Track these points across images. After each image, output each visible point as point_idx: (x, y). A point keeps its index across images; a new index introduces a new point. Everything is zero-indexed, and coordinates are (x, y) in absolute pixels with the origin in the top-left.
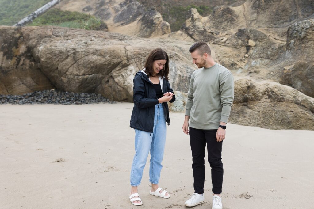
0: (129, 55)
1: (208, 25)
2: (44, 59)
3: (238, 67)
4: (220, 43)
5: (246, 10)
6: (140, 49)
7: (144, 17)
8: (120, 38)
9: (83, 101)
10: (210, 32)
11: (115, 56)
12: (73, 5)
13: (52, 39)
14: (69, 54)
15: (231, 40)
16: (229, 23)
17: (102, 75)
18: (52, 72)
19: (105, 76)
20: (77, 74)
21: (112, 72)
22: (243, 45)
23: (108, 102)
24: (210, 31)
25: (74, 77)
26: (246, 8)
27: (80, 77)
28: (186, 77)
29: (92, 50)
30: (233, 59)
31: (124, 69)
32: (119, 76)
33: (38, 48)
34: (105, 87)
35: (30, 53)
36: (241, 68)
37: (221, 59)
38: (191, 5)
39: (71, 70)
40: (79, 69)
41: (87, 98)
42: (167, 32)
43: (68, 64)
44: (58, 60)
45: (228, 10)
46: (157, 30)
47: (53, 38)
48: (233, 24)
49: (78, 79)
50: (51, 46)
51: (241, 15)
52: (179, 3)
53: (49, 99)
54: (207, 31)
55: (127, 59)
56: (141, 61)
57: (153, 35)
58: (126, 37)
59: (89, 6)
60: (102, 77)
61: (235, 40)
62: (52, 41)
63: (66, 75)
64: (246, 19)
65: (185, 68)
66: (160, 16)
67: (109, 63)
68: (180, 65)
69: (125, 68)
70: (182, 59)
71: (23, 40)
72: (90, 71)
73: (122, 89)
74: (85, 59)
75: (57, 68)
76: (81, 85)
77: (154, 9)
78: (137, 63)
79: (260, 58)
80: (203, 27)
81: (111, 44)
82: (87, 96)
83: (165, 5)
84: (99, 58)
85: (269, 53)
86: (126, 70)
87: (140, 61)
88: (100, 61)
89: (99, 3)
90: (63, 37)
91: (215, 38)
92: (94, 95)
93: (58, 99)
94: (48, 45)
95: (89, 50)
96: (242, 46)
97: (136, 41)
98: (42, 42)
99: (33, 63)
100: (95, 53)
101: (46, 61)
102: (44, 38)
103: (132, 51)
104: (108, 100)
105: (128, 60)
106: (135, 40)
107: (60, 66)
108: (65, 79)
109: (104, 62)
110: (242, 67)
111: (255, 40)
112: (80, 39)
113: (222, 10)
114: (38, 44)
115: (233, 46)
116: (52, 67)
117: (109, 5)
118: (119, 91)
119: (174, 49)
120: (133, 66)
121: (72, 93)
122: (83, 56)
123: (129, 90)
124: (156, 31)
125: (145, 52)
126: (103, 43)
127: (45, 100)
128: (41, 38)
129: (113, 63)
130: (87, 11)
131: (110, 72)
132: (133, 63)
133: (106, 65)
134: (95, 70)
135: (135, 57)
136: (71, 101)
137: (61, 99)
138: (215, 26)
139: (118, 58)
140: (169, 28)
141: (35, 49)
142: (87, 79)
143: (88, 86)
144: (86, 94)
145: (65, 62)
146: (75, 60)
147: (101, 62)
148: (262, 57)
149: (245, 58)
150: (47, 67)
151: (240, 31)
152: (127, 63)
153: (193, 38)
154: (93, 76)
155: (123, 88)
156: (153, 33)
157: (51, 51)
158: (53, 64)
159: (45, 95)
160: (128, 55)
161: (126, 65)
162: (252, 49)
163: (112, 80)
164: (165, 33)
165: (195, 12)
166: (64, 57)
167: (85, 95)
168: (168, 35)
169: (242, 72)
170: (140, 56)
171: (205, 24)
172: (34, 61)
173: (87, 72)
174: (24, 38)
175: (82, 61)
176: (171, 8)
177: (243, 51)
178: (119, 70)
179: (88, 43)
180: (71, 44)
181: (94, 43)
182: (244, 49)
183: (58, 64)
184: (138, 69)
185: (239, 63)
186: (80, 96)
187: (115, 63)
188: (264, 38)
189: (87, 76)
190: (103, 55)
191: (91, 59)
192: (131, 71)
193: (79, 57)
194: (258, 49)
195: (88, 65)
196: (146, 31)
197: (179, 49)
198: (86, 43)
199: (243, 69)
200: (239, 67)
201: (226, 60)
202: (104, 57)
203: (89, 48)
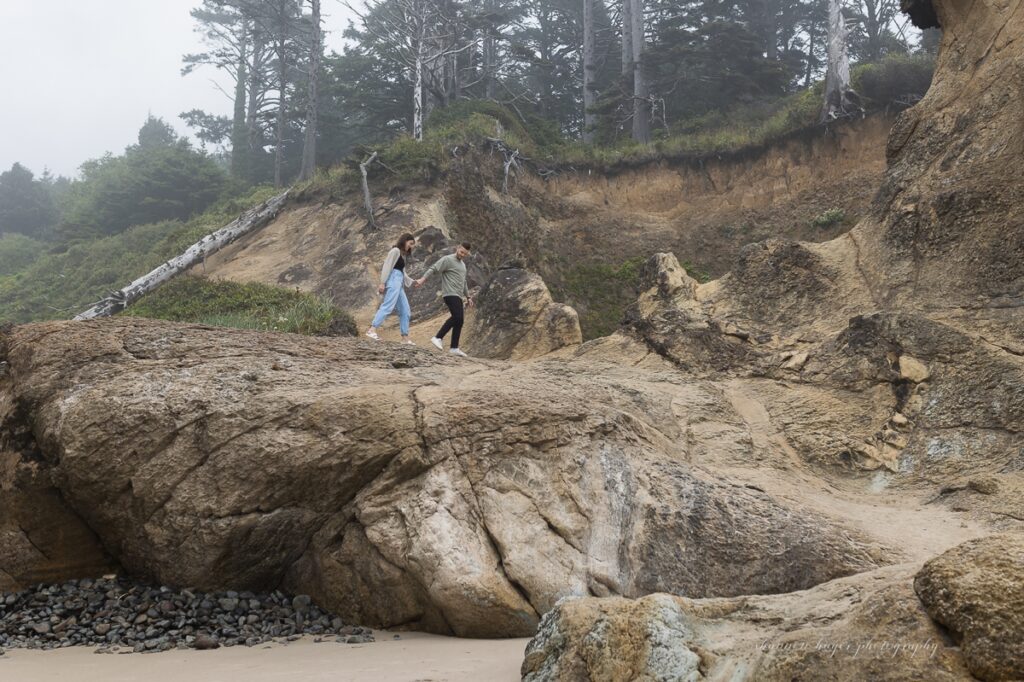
0: (429, 425)
1: (723, 309)
2: (77, 449)
3: (869, 464)
4: (781, 373)
5: (865, 250)
6: (475, 400)
7: (485, 290)
8: (396, 360)
9: (227, 629)
10: (733, 335)
11: (371, 432)
12: (249, 264)
13: (119, 367)
14: (179, 424)
15: (824, 359)
16: (805, 300)
17: (315, 515)
18: (106, 503)
19: (327, 518)
20: (209, 509)
21: (358, 498)
22: (880, 377)
23: (337, 632)
24: (732, 329)
25: (197, 523)
26: (862, 245)
27: (222, 523)
28: (678, 514)
29: (275, 405)
30: (846, 433)
31: (406, 485)
32: (386, 515)
33: (59, 402)
34: (326, 562)
35: (26, 425)
36: (883, 468)
37: (796, 434)
38: (634, 259)
39: (182, 494)
40: (219, 490)
41: (246, 613)
42: (567, 342)
43: (172, 467)
44: (135, 453)
45: (796, 253)
46: (530, 333)
47: (122, 363)
48: (820, 301)
49: (212, 533)
50: (109, 393)
51: (849, 269)
52: (596, 253)
53: (84, 621)
54: (723, 329)
55: (420, 441)
56: (480, 449)
57: (517, 353)
58: (420, 356)
59: (300, 266)
60: (313, 522)
61: (844, 361)
62: (117, 373)
63: (165, 514)
64: (869, 284)
65: (666, 478)
66: (543, 286)
67: (345, 460)
68: (645, 466)
69: (414, 482)
70: (649, 437)
71: (7, 372)
72: (263, 498)
73: (397, 574)
74: (245, 446)
75: (130, 485)
76: (225, 556)
77: (518, 265)
78: (466, 456)
79: (962, 429)
80: (706, 318)
81: (355, 383)
82: (249, 604)
83: (551, 261)
84: (304, 438)
85: (997, 405)
86: (418, 488)
87: (475, 449)
88: (306, 451)
89: (332, 256)
90: (166, 357)
91: (758, 356)
92: (281, 600)
93: (120, 619)
94: (98, 393)
95: (263, 405)
96: (875, 381)
97: (457, 369)
98: (76, 381)
99: (33, 465)
100: (286, 419)
101: (84, 458)
102: (87, 363)
103: (441, 408)
104: (337, 622)
105: (425, 446)
106: (453, 365)
107: (144, 476)
108: (158, 530)
109: (324, 457)
110: (888, 464)
111: (926, 358)
112: (230, 361)
113: (771, 255)
114: (62, 386)
115: (838, 384)
116: (106, 482)
117: (366, 259)
118: (384, 583)
119: (610, 399)
120: (447, 471)
121: (187, 591)
122: (236, 432)
123: (427, 580)
124: (530, 338)
125: (497, 410)
126: (322, 379)
127: (65, 629)
128: (76, 361)
129: (359, 463)
130: (292, 281)
131: (346, 497)
132: (445, 459)
133: (330, 468)
134: (282, 492)
135: (454, 431)
136: (173, 632)
137: (132, 622)
138: (751, 311)
139: (382, 439)
140: (577, 327)
141: (45, 407)
142: (249, 530)
143: (256, 562)
144: (243, 595)
145: (159, 462)
146: (204, 451)
147: (309, 458)
148: (966, 425)
149: (894, 429)
150: (89, 483)
151: (858, 323)
152: (420, 458)
153: (671, 359)
154: (277, 515)
155: (403, 570)
156: (519, 345)
157: (107, 416)
158: (114, 468)
159: (70, 605)
160: (423, 426)
161: (414, 467)
162: (918, 393)
163: (354, 532)
164: (562, 345)
165: (671, 266)
166: (158, 440)
167: (240, 599)
168: (574, 349)
169: (891, 487)
170: (476, 427)
171: (711, 305)
172: (38, 456)
173: (249, 501)
174: (9, 365)
175: (233, 455)
176: (569, 272)
177: (881, 399)
178: (387, 489)
179: (261, 378)
180: (191, 384)
181: (288, 376)
182: (883, 395)
183: (133, 470)
184: (467, 484)
185: (872, 447)
186: (220, 605)
187: (371, 460)
188: (964, 346)
189: (252, 516)
190: (319, 429)
191: (270, 445)
192: (437, 494)
193: (221, 436)
194: (945, 391)
195: (255, 469)
196: (495, 340)
197: (628, 398)
198: (254, 378)
199: (893, 472)
200: (876, 465)
201: (820, 440)
202: (324, 435)
203: (262, 401)
